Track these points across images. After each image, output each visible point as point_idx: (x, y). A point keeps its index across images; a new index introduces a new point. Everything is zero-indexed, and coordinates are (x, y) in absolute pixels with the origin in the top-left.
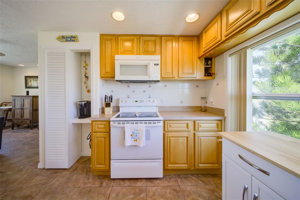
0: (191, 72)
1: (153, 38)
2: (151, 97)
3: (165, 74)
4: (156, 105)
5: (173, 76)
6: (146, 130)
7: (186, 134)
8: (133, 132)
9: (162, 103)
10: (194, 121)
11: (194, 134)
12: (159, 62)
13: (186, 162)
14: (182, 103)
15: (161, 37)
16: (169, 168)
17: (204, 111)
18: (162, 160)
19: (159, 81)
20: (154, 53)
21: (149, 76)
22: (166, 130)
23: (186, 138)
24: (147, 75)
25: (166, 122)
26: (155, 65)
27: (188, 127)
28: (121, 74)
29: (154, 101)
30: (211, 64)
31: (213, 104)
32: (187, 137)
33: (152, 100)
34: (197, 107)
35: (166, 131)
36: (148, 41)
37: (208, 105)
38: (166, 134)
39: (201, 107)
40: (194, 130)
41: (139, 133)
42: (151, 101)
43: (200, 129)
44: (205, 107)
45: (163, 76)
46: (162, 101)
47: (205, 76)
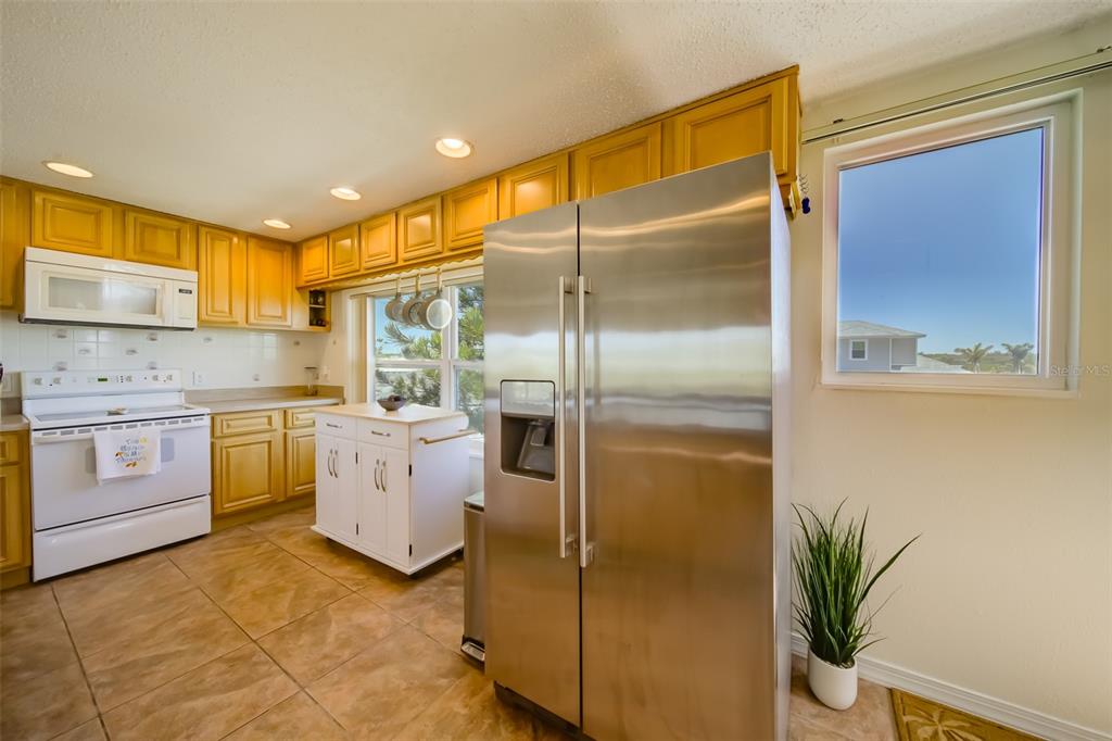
0: (280, 314)
1: (175, 224)
2: (159, 367)
3: (209, 313)
4: (179, 387)
5: (234, 320)
6: (162, 440)
7: (266, 437)
8: (123, 448)
9: (197, 382)
10: (285, 412)
11: (285, 434)
12: (194, 287)
13: (267, 487)
14: (257, 380)
15: (198, 226)
16: (226, 511)
17: (312, 395)
18: (209, 497)
19: (192, 329)
20: (173, 261)
21: (161, 316)
22: (218, 433)
23: (266, 445)
24: (154, 313)
25: (218, 419)
26: (180, 291)
27: (270, 423)
28: (53, 303)
29: (170, 378)
30: (324, 304)
31: (329, 378)
32: (270, 442)
33: (162, 375)
34: (297, 387)
35: (217, 438)
36: (155, 227)
37: (320, 382)
38: (218, 443)
39: (306, 387)
40: (285, 427)
41: (142, 447)
42: (161, 379)
43: (295, 423)
44: (315, 387)
45: (204, 317)
46: (196, 377)
47: (311, 324)
